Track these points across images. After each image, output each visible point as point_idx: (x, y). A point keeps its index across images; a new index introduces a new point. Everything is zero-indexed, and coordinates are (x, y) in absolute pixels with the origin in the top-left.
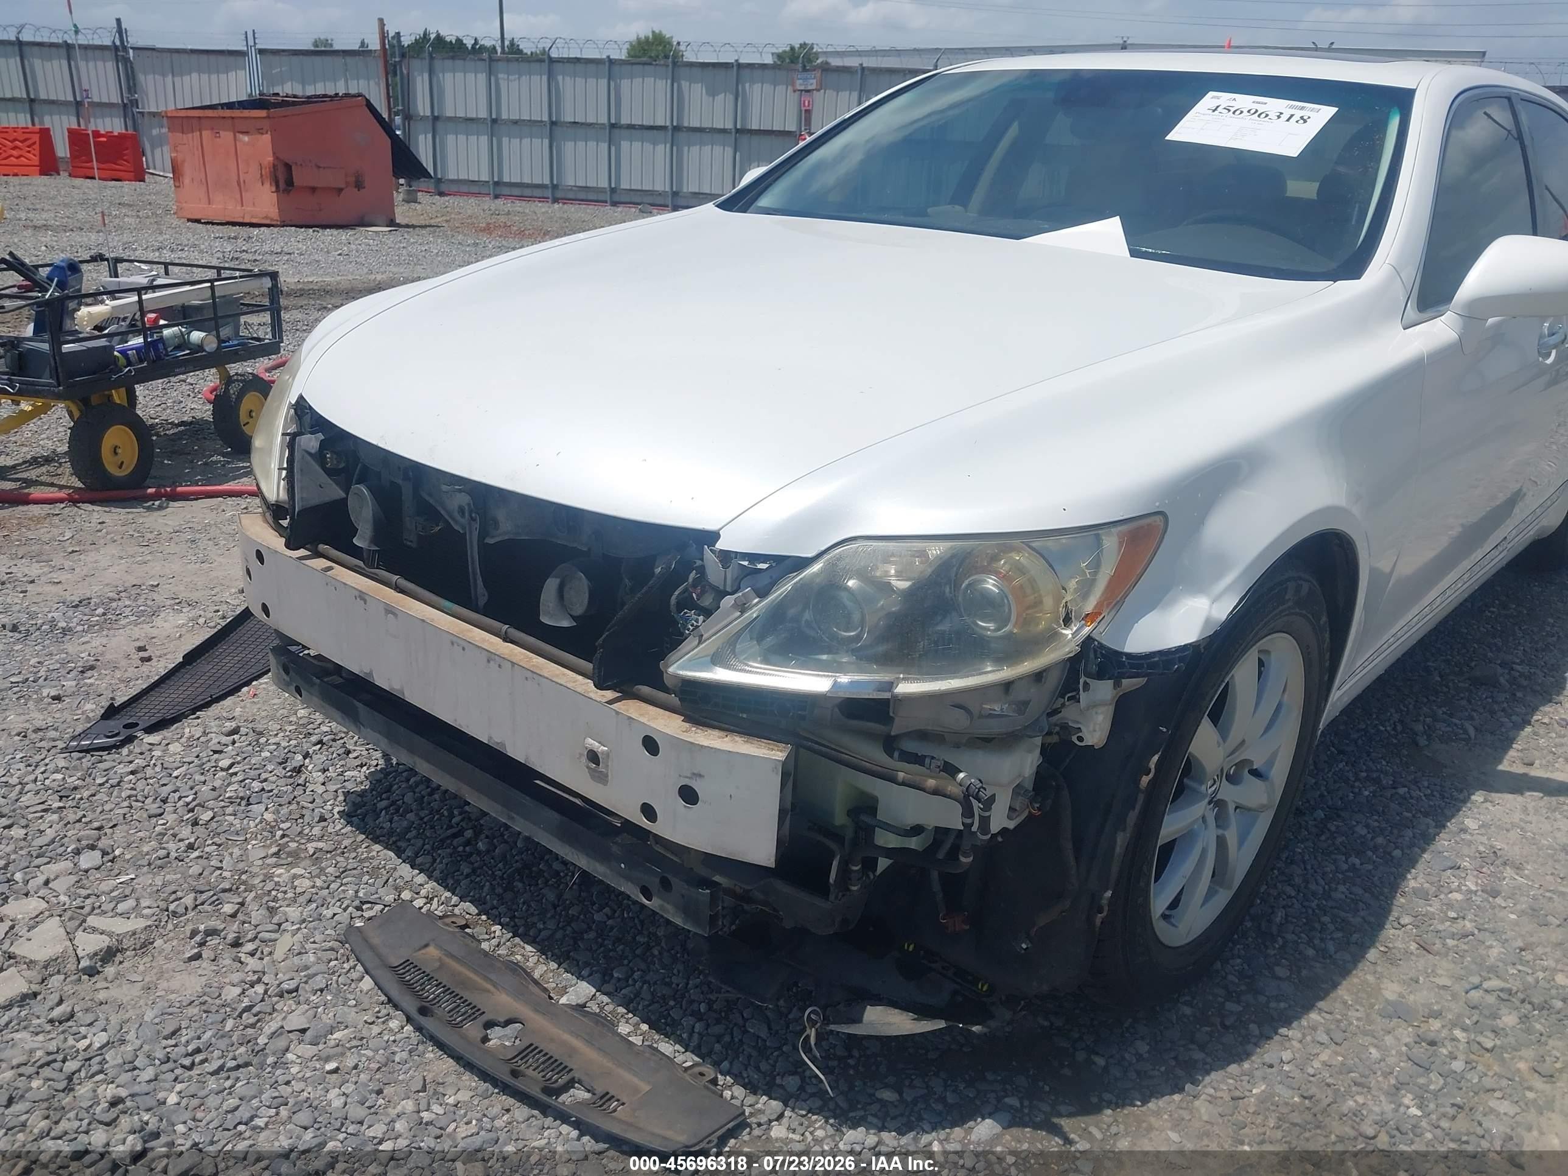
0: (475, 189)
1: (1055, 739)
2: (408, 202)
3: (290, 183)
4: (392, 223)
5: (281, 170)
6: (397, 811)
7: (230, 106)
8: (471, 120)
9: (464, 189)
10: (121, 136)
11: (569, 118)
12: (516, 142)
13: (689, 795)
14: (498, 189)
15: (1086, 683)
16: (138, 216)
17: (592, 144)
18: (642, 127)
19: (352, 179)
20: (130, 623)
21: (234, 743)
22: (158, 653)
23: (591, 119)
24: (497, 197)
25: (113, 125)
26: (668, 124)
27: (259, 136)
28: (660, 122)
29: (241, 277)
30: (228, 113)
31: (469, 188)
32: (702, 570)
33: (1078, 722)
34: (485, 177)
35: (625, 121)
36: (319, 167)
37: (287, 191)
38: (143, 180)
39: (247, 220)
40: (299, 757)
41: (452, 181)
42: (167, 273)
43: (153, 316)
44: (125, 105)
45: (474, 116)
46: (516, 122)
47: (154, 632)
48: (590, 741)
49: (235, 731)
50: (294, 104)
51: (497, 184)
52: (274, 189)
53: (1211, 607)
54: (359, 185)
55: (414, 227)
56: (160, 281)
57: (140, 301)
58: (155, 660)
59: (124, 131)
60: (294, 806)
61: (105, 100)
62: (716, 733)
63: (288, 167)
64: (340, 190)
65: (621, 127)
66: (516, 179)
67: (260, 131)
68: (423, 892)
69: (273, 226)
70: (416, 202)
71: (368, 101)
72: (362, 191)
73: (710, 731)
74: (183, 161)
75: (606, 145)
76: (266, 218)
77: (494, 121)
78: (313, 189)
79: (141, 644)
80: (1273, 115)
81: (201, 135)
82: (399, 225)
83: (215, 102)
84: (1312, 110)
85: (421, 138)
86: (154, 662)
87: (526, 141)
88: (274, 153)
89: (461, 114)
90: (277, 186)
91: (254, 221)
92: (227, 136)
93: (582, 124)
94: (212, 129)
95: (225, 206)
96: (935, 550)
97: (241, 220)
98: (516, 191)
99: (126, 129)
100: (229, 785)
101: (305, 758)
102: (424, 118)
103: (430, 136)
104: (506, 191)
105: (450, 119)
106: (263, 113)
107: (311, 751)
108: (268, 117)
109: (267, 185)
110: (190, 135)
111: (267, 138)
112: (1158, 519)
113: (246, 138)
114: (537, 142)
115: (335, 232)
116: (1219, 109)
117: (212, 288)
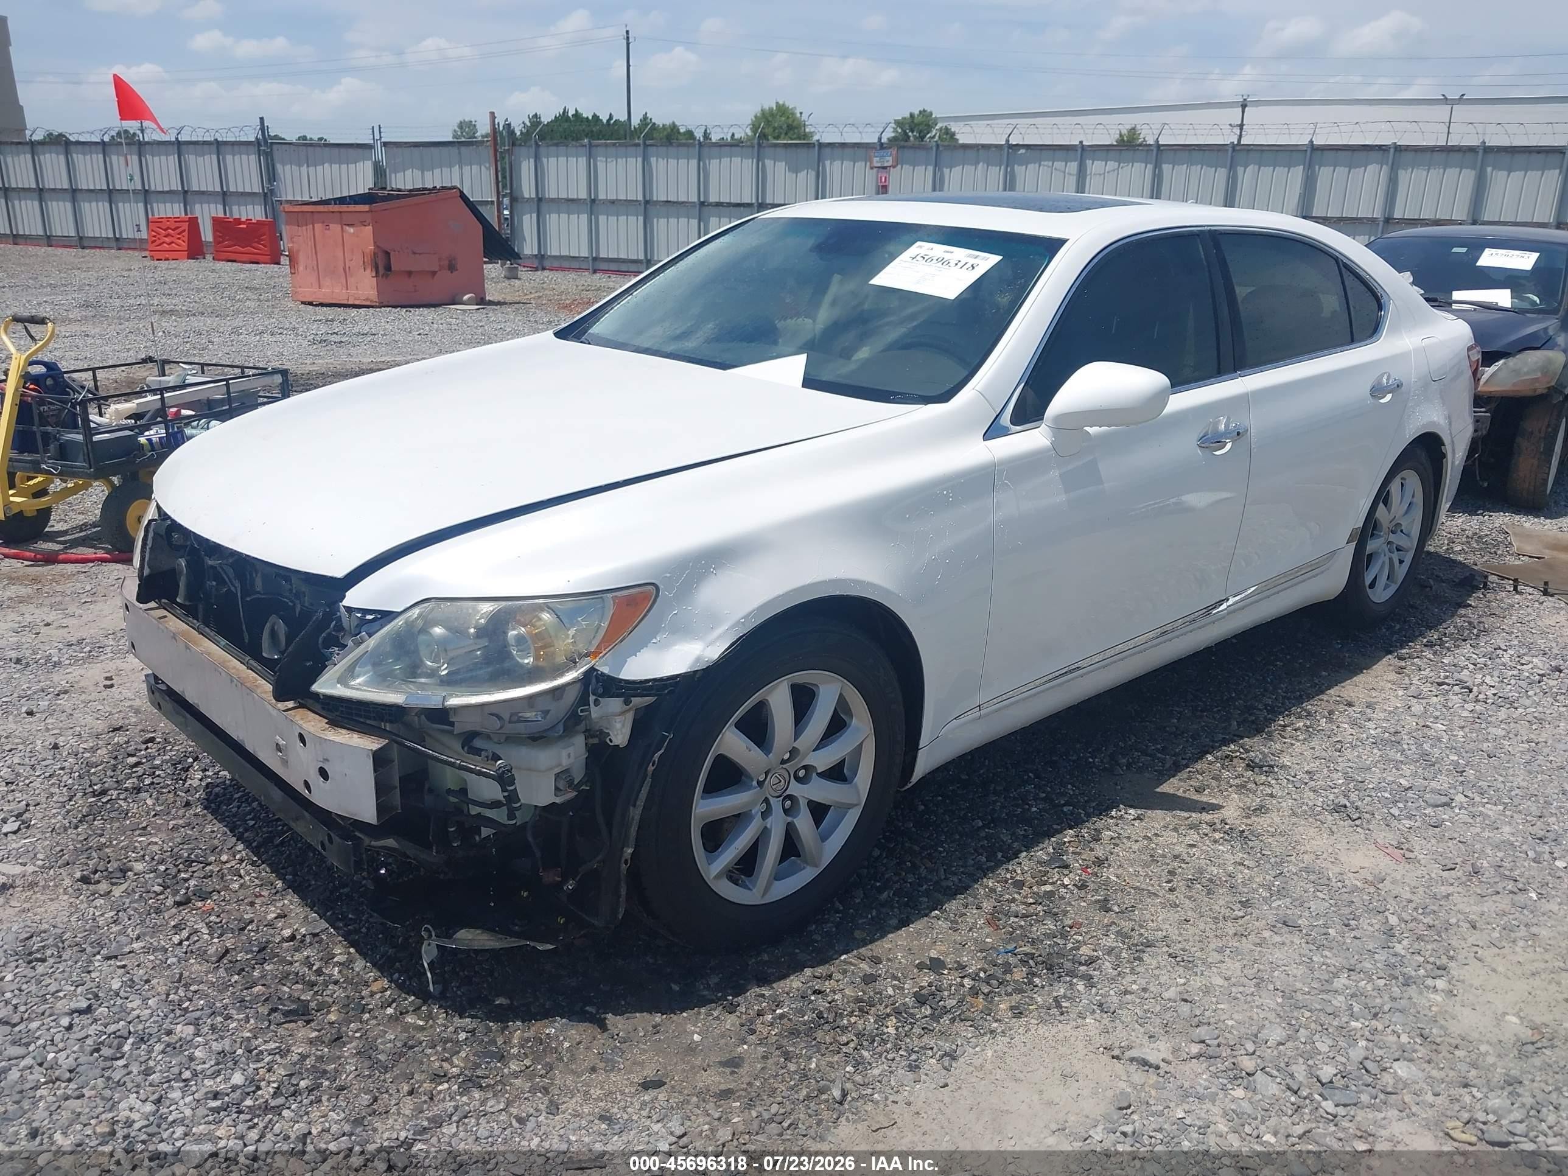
0: (575, 265)
1: (595, 741)
2: (509, 278)
3: (388, 268)
4: (481, 301)
5: (381, 255)
6: (247, 800)
7: (342, 201)
8: (573, 200)
9: (566, 264)
10: (259, 223)
11: (663, 198)
12: (613, 219)
13: (323, 773)
14: (596, 264)
15: (596, 700)
16: (259, 300)
17: (683, 221)
18: (730, 205)
19: (446, 263)
20: (107, 659)
21: (147, 748)
22: (120, 682)
23: (682, 198)
24: (595, 272)
25: (255, 213)
26: (754, 201)
27: (363, 227)
28: (746, 200)
29: (253, 375)
30: (337, 208)
31: (568, 264)
32: (339, 619)
33: (607, 729)
34: (585, 253)
35: (713, 198)
36: (414, 253)
37: (386, 276)
38: (278, 263)
39: (350, 302)
40: (190, 760)
41: (555, 257)
42: (203, 373)
43: (175, 409)
44: (265, 195)
45: (575, 197)
46: (613, 202)
47: (124, 666)
48: (278, 737)
49: (152, 740)
50: (398, 197)
51: (595, 259)
52: (374, 274)
53: (704, 649)
54: (452, 268)
55: (505, 303)
56: (191, 380)
57: (162, 399)
58: (116, 687)
59: (264, 219)
60: (171, 795)
61: (248, 190)
62: (344, 731)
63: (387, 254)
64: (434, 273)
65: (710, 204)
66: (613, 255)
67: (363, 224)
68: (238, 857)
69: (372, 307)
70: (516, 278)
71: (462, 192)
72: (455, 273)
73: (340, 730)
74: (298, 251)
75: (696, 221)
76: (367, 300)
77: (593, 201)
78: (410, 273)
79: (108, 675)
80: (952, 263)
81: (313, 226)
82: (491, 303)
83: (329, 196)
84: (983, 258)
85: (526, 219)
86: (113, 689)
87: (623, 218)
88: (375, 242)
89: (563, 195)
90: (377, 272)
91: (357, 302)
92: (335, 228)
93: (674, 202)
94: (323, 222)
95: (332, 290)
96: (487, 608)
97: (345, 302)
98: (613, 266)
99: (267, 218)
100: (129, 778)
101: (195, 760)
102: (530, 200)
103: (534, 216)
104: (604, 266)
105: (553, 200)
106: (366, 208)
107: (200, 756)
108: (370, 211)
109: (368, 271)
110: (304, 228)
111: (369, 229)
112: (650, 587)
113: (352, 230)
114: (632, 219)
115: (425, 311)
116: (918, 258)
117: (228, 385)
